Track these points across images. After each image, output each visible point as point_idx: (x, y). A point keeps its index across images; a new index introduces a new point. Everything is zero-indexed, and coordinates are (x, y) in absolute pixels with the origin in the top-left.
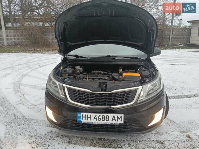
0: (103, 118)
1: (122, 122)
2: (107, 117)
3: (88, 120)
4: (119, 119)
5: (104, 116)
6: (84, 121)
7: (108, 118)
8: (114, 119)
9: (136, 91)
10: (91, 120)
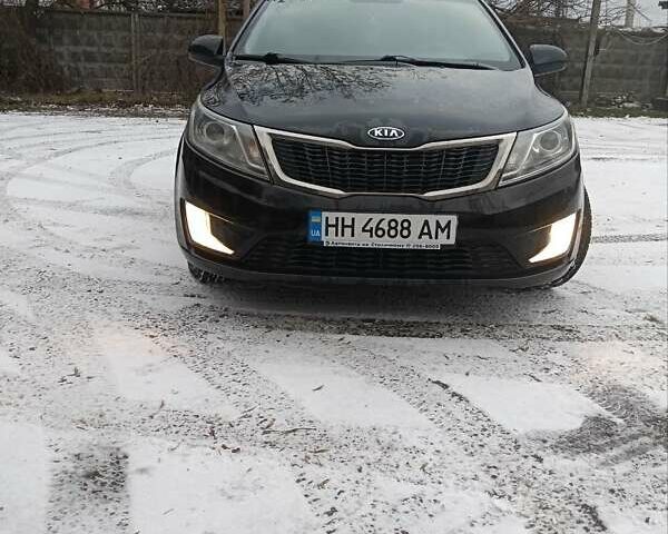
0: (390, 228)
1: (452, 241)
2: (406, 225)
3: (343, 235)
4: (443, 231)
5: (396, 222)
6: (330, 239)
7: (408, 228)
8: (426, 231)
9: (495, 147)
10: (353, 235)
